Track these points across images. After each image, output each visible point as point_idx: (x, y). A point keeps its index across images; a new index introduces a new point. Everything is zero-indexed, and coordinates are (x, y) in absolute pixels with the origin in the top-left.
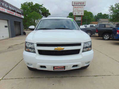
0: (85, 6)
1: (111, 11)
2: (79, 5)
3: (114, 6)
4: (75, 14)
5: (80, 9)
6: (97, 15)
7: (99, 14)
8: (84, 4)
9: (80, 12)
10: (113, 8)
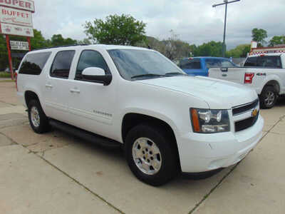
0: (33, 12)
1: (89, 34)
2: (16, 8)
3: (94, 25)
4: (8, 30)
5: (19, 19)
6: (52, 38)
7: (55, 36)
8: (32, 6)
9: (23, 28)
10: (92, 27)
